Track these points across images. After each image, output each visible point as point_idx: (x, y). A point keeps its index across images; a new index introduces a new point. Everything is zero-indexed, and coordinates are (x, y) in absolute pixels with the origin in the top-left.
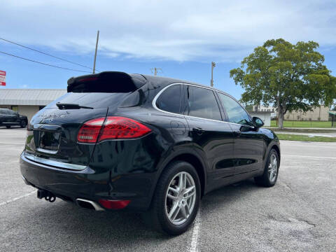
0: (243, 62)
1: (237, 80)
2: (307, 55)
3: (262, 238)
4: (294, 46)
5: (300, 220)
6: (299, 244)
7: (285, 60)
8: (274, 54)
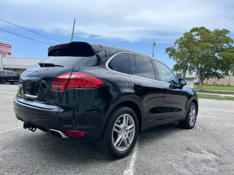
0: (175, 43)
1: (170, 55)
2: (221, 39)
3: (181, 163)
4: (212, 32)
5: (210, 152)
6: (208, 168)
7: (206, 41)
8: (198, 38)
